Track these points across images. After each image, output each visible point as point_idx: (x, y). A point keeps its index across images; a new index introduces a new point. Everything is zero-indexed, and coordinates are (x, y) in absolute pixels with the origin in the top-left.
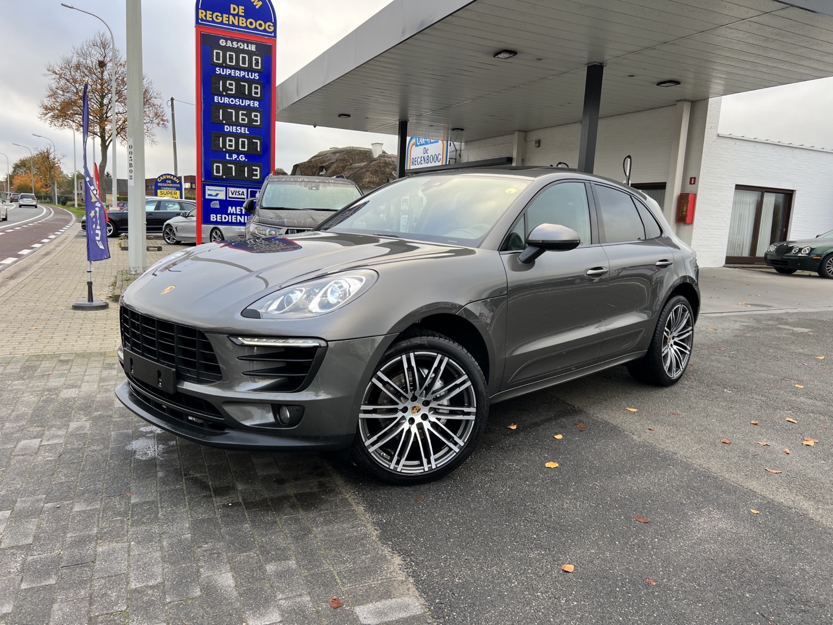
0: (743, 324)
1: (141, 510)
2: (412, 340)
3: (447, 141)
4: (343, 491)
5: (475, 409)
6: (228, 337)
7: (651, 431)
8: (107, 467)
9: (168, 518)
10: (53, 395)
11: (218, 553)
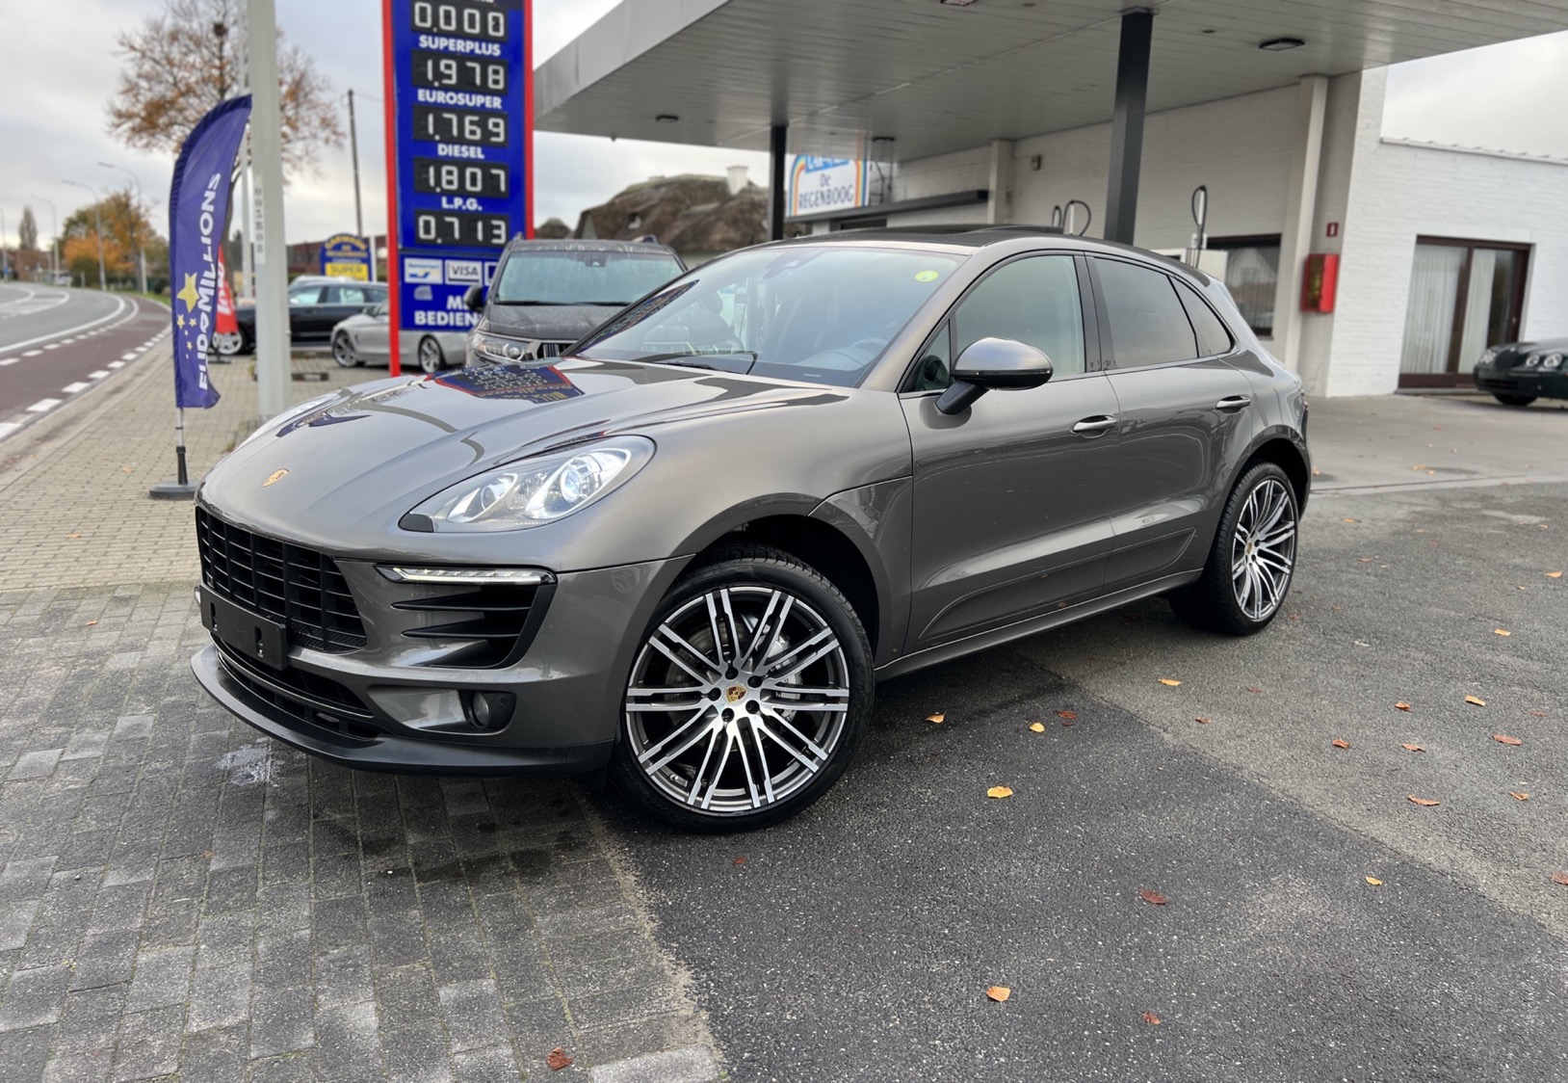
0: (1414, 508)
1: (227, 884)
2: (723, 565)
3: (865, 161)
4: (602, 845)
5: (848, 691)
6: (374, 567)
7: (1200, 725)
8: (175, 802)
9: (272, 900)
10: (94, 664)
11: (357, 966)
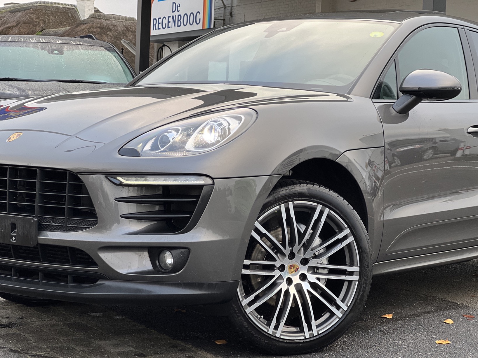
2: (291, 187)
5: (359, 268)
6: (106, 177)
